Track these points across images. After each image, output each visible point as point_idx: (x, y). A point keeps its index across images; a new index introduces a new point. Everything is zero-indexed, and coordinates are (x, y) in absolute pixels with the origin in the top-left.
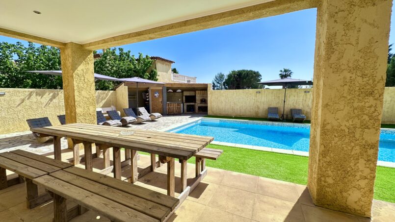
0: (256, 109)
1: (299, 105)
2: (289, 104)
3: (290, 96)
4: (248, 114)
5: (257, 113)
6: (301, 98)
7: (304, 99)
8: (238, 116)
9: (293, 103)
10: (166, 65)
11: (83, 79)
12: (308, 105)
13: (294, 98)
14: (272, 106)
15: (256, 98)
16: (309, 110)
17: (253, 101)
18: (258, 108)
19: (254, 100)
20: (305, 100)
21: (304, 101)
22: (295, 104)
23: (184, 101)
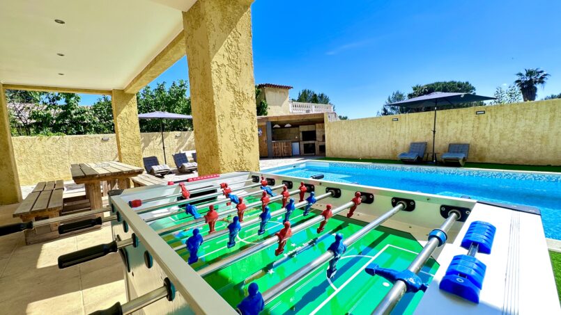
0: (393, 146)
1: (466, 137)
2: (447, 136)
3: (448, 122)
4: (381, 154)
5: (394, 152)
6: (470, 124)
7: (476, 125)
8: (366, 158)
9: (455, 133)
10: (280, 92)
11: (126, 121)
12: (484, 135)
13: (456, 124)
14: (416, 141)
15: (392, 129)
16: (485, 145)
17: (388, 133)
18: (396, 144)
19: (390, 131)
20: (478, 128)
21: (475, 129)
22: (458, 135)
23: (301, 139)
